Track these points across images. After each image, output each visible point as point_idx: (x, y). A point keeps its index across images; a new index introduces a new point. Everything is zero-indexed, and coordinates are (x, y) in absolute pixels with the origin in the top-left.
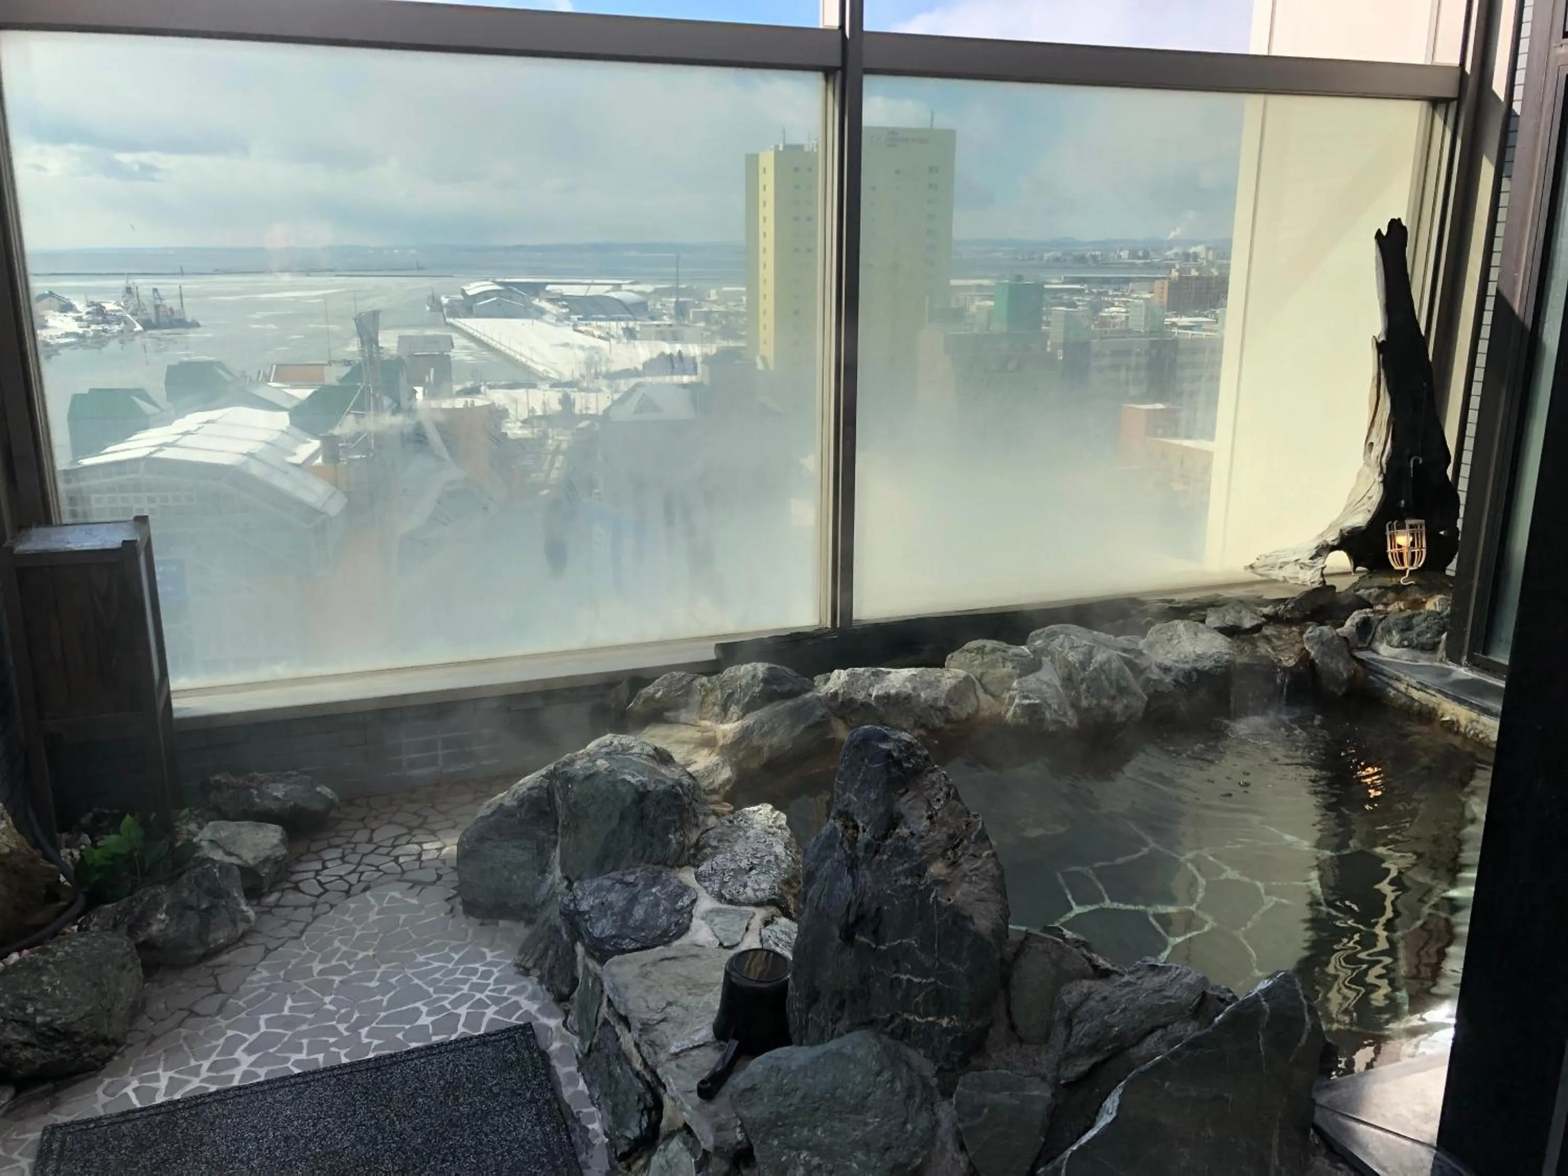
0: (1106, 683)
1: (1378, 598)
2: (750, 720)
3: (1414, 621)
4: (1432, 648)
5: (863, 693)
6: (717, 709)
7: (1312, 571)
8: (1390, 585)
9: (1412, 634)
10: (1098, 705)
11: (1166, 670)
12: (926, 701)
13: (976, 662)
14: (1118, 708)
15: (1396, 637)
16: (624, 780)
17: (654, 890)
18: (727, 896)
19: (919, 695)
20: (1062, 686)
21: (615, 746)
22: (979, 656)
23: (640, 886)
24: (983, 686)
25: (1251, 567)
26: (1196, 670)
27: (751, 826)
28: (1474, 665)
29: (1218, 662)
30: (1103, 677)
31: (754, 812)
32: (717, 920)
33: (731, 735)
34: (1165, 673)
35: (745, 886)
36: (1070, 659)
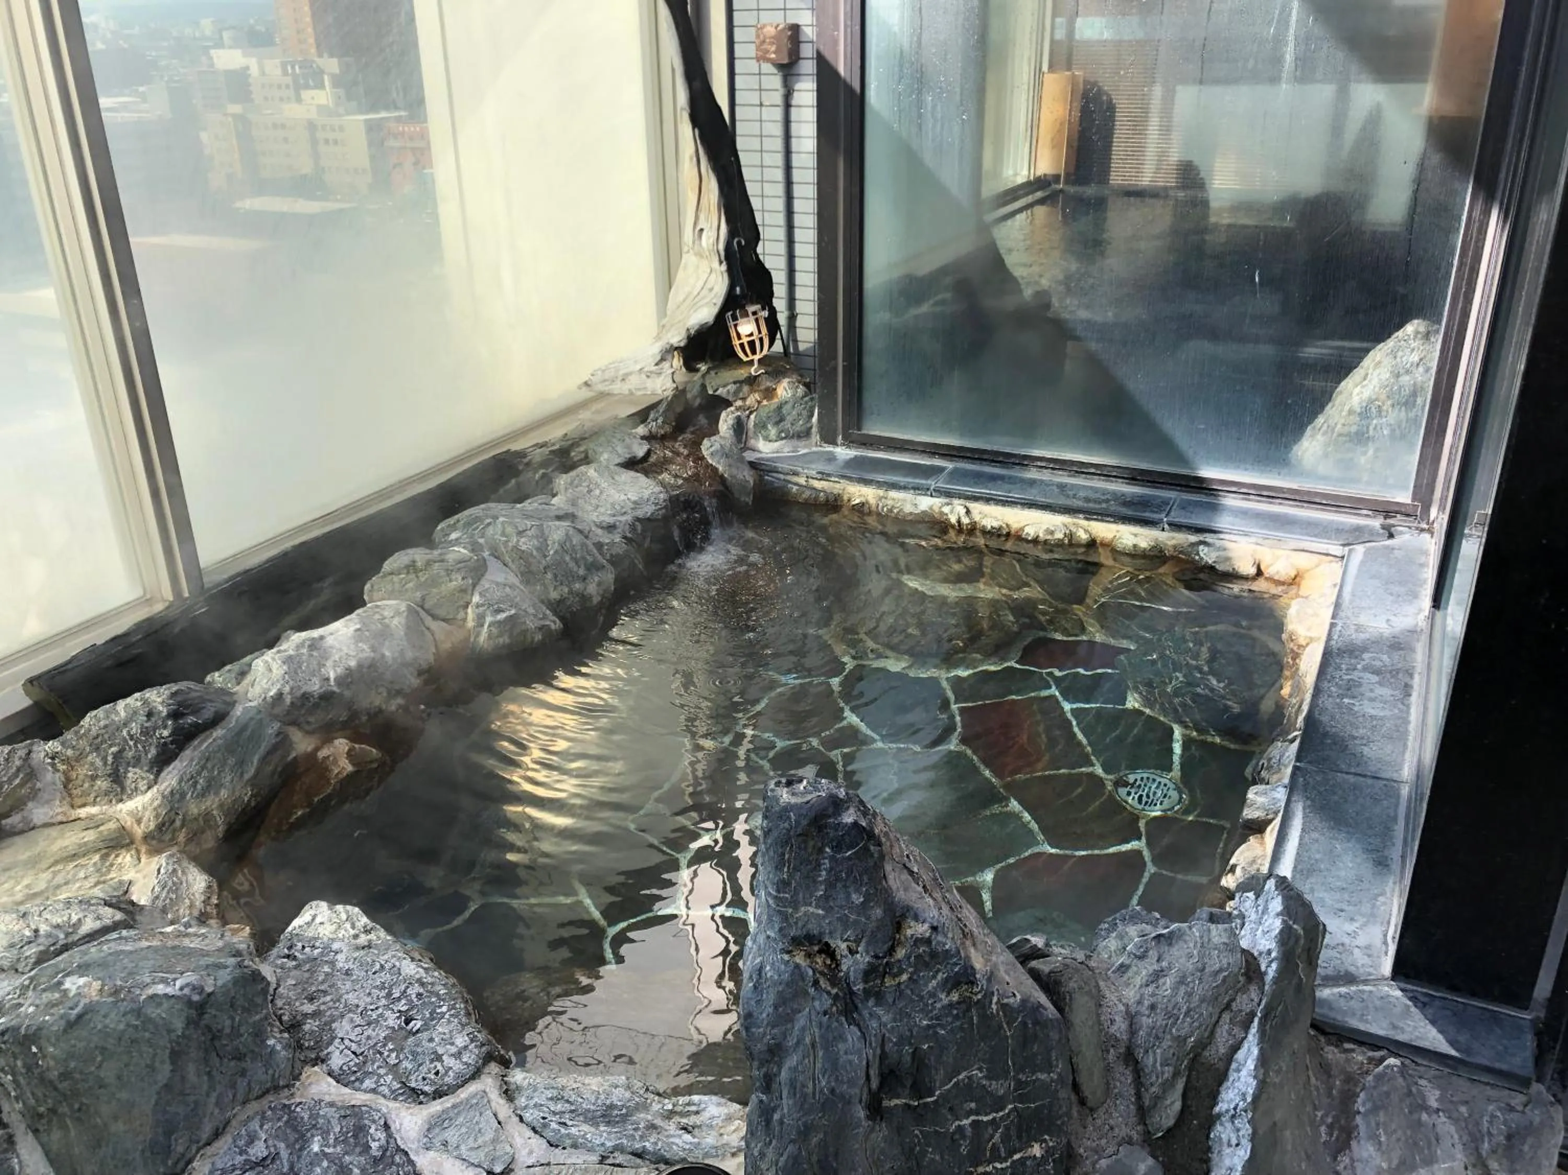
0: (572, 565)
1: (736, 393)
2: (170, 778)
3: (784, 411)
4: (805, 434)
5: (316, 680)
6: (102, 784)
7: (662, 377)
8: (742, 378)
9: (787, 424)
10: (571, 592)
11: (611, 528)
12: (394, 659)
13: (411, 585)
14: (592, 589)
15: (773, 431)
16: (153, 997)
17: (316, 1148)
18: (427, 1089)
19: (383, 656)
20: (521, 582)
21: (49, 935)
22: (412, 576)
23: (284, 1154)
24: (427, 612)
25: (586, 384)
26: (638, 519)
27: (327, 948)
28: (852, 442)
29: (656, 504)
30: (567, 558)
31: (308, 924)
32: (451, 1135)
33: (148, 815)
34: (610, 532)
35: (439, 1058)
36: (524, 548)
